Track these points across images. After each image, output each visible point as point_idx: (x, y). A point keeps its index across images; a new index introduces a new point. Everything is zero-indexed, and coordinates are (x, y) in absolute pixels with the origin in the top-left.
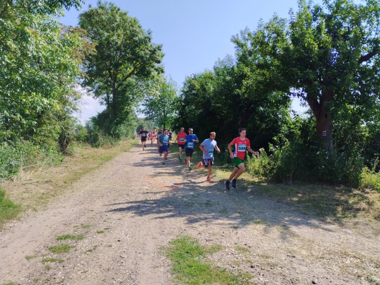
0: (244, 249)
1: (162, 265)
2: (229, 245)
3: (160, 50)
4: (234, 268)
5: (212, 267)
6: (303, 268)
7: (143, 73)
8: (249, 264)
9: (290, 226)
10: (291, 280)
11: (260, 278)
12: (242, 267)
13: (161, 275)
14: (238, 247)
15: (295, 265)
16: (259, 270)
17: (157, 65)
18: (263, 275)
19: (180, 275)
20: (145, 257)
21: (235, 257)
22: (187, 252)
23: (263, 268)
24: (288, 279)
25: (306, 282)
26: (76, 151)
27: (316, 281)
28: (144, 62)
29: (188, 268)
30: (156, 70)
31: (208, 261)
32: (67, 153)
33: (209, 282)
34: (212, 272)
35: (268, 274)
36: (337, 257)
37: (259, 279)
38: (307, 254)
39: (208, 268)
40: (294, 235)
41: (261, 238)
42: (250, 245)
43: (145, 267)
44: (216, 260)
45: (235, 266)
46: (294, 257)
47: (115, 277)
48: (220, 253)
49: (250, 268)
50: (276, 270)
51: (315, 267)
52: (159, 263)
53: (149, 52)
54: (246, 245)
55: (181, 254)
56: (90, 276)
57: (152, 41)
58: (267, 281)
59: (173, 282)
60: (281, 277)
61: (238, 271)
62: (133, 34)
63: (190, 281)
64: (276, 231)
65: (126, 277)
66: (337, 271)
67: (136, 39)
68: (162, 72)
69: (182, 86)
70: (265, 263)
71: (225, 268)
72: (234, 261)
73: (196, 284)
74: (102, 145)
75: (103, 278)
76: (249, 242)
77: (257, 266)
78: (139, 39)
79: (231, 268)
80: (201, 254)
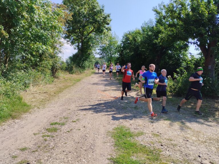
0: (157, 135)
1: (109, 141)
2: (148, 132)
3: (109, 17)
4: (151, 145)
5: (138, 144)
6: (193, 148)
7: (99, 31)
8: (160, 144)
9: (185, 122)
10: (185, 154)
12: (155, 145)
13: (108, 147)
14: (153, 133)
15: (188, 146)
16: (166, 147)
17: (107, 26)
18: (168, 150)
19: (119, 148)
20: (99, 137)
21: (151, 139)
22: (123, 135)
23: (168, 146)
24: (184, 153)
25: (194, 156)
26: (60, 76)
27: (201, 155)
28: (100, 24)
29: (124, 144)
30: (107, 29)
31: (135, 140)
32: (55, 77)
33: (136, 153)
34: (138, 147)
35: (171, 150)
36: (215, 142)
37: (166, 153)
38: (196, 139)
39: (135, 145)
40: (188, 128)
41: (168, 129)
42: (161, 133)
43: (99, 142)
44: (140, 140)
45: (151, 144)
46: (188, 141)
47: (82, 147)
48: (142, 137)
49: (160, 146)
50: (176, 148)
51: (201, 147)
52: (107, 141)
53: (103, 18)
54: (158, 132)
55: (119, 136)
56: (68, 146)
57: (104, 11)
58: (171, 154)
59: (115, 151)
60: (179, 152)
61: (153, 147)
62: (94, 8)
63: (125, 152)
64: (177, 125)
65: (88, 147)
66: (214, 150)
67: (95, 10)
68: (110, 30)
69: (122, 38)
70: (170, 143)
71: (145, 145)
72: (151, 142)
73: (128, 153)
74: (75, 72)
75: (76, 147)
76: (160, 131)
77: (165, 145)
78: (97, 11)
79: (149, 146)
80: (131, 136)
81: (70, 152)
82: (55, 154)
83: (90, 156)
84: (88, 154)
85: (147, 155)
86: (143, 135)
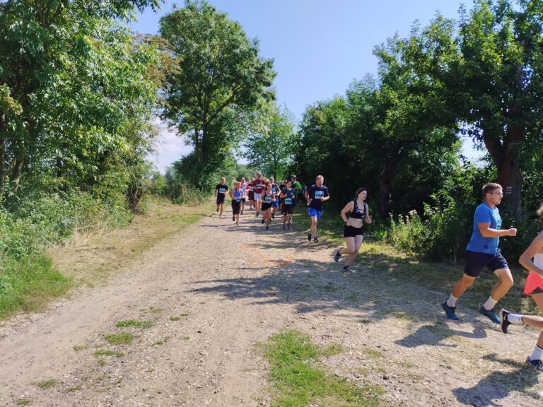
0: (375, 353)
1: (256, 367)
2: (354, 346)
3: (271, 67)
4: (358, 378)
5: (327, 375)
7: (246, 100)
8: (381, 374)
10: (441, 399)
11: (396, 395)
12: (370, 377)
13: (254, 381)
14: (367, 349)
15: (449, 380)
16: (394, 383)
17: (265, 89)
18: (400, 390)
19: (280, 383)
20: (234, 356)
21: (361, 364)
22: (293, 353)
23: (401, 380)
24: (438, 398)
26: (150, 208)
28: (248, 84)
29: (292, 375)
30: (265, 96)
31: (322, 365)
32: (138, 212)
33: (321, 395)
34: (326, 382)
35: (408, 390)
37: (394, 396)
38: (469, 365)
39: (321, 376)
42: (386, 348)
43: (232, 369)
44: (332, 366)
45: (360, 375)
46: (450, 368)
47: (190, 379)
48: (340, 356)
49: (382, 380)
50: (420, 384)
52: (252, 365)
53: (255, 70)
54: (379, 347)
55: (283, 355)
56: (156, 377)
57: (259, 54)
58: (406, 399)
59: (270, 392)
60: (427, 395)
61: (364, 382)
62: (234, 45)
63: (293, 393)
65: (205, 381)
67: (237, 51)
68: (273, 98)
70: (406, 373)
71: (345, 377)
72: (360, 369)
73: (301, 396)
74: (186, 201)
75: (174, 381)
76: (385, 343)
77: (393, 377)
78: (241, 52)
79: (355, 378)
80: (312, 356)
81: (159, 393)
82: (122, 397)
83: (207, 402)
84: (204, 397)
85: (348, 401)
86: (341, 354)
